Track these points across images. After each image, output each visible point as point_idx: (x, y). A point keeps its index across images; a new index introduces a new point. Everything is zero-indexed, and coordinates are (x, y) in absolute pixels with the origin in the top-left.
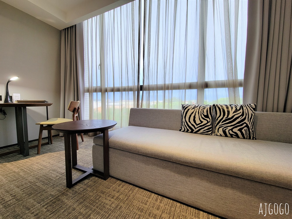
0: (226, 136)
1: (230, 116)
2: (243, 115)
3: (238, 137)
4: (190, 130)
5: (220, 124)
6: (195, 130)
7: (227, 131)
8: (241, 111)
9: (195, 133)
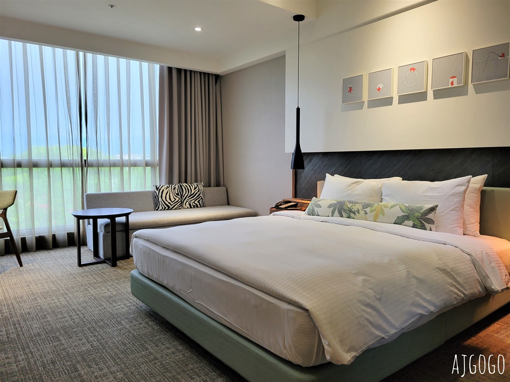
0: (191, 207)
1: (192, 193)
2: (199, 191)
3: (198, 207)
4: (167, 208)
5: (187, 199)
6: (171, 207)
7: (191, 204)
8: (198, 188)
9: (171, 209)
